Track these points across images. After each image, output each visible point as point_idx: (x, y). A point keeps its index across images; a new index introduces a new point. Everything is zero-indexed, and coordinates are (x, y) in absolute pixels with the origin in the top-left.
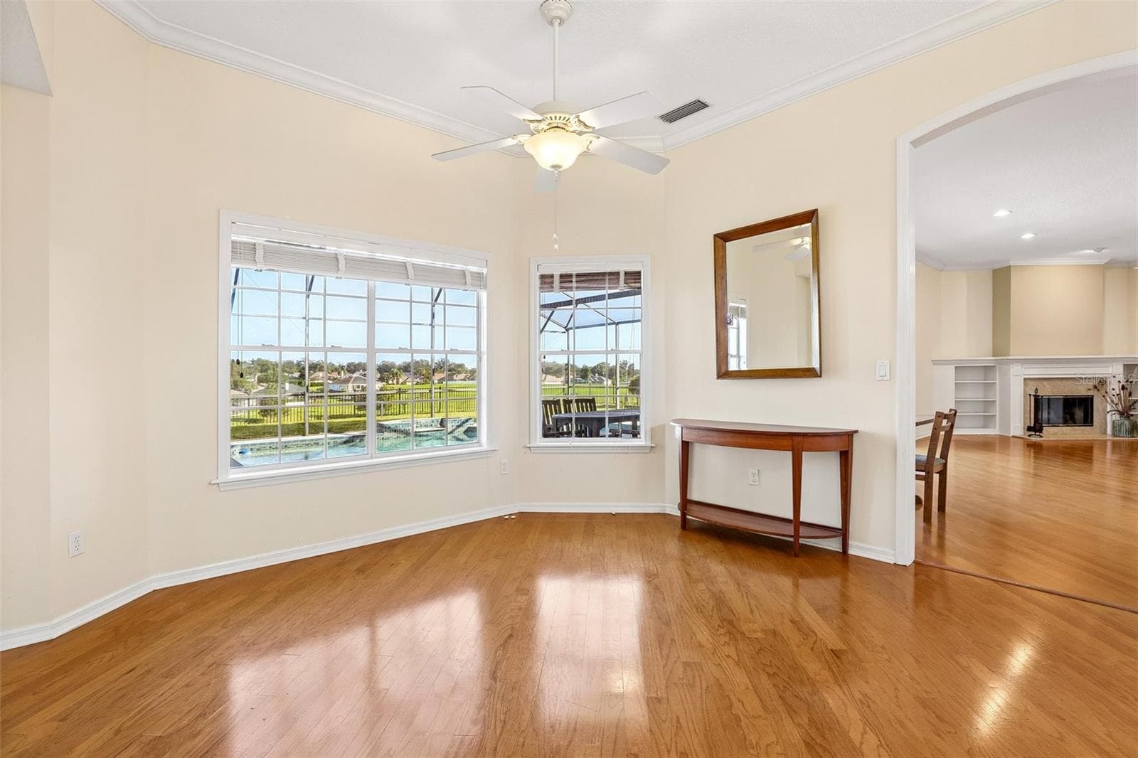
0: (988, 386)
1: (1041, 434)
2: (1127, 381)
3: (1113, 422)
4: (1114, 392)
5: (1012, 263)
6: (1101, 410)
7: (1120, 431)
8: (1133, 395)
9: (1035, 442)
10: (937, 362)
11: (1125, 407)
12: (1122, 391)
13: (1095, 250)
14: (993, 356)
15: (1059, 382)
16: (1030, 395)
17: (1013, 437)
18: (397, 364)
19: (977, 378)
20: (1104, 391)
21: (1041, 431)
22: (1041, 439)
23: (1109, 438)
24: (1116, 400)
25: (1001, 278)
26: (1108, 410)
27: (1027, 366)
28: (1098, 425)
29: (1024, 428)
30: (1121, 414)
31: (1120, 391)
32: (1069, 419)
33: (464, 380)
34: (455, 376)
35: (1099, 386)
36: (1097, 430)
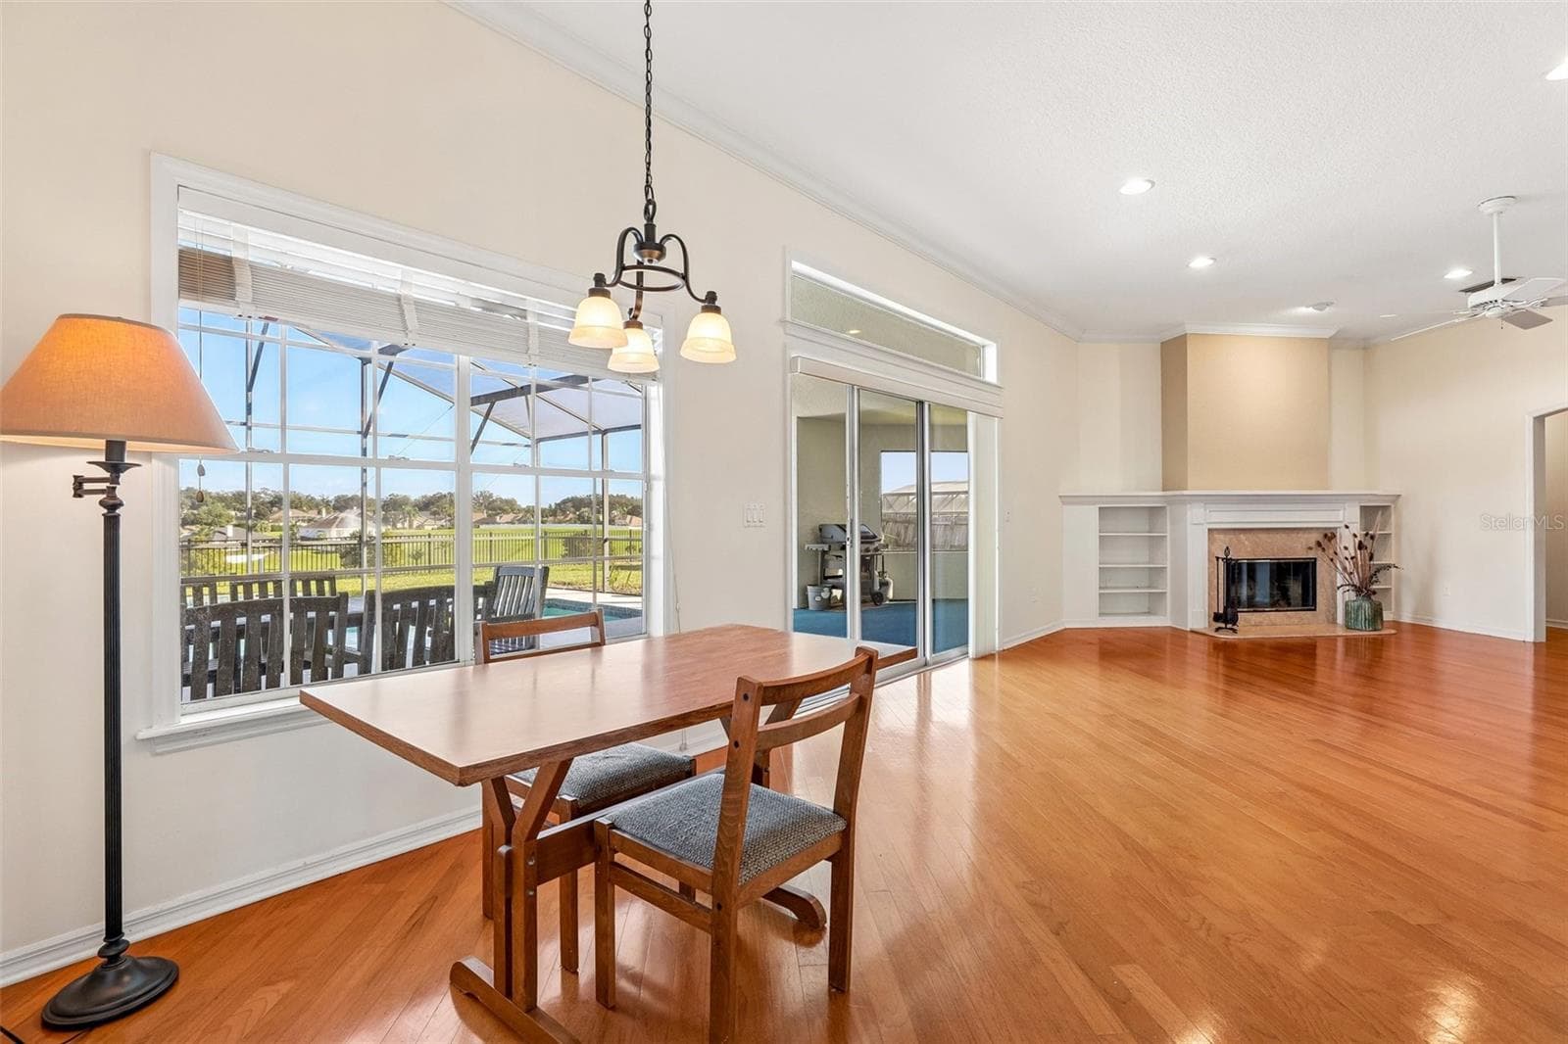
0: (1155, 542)
1: (1235, 627)
2: (1367, 534)
3: (1347, 604)
4: (1347, 554)
5: (1189, 329)
6: (1327, 583)
7: (1356, 619)
8: (1375, 557)
9: (1225, 643)
10: (1067, 500)
11: (1364, 579)
12: (1359, 552)
13: (1314, 306)
14: (1163, 490)
15: (1263, 536)
16: (1218, 558)
17: (1192, 631)
18: (413, 499)
19: (1139, 526)
20: (1331, 551)
21: (1234, 621)
22: (1236, 637)
23: (1341, 632)
24: (1349, 565)
25: (1173, 354)
26: (1339, 585)
27: (1213, 507)
28: (1324, 608)
29: (1209, 616)
30: (1358, 590)
31: (1356, 552)
32: (1281, 599)
33: (512, 523)
34: (498, 518)
35: (1325, 543)
36: (1322, 617)
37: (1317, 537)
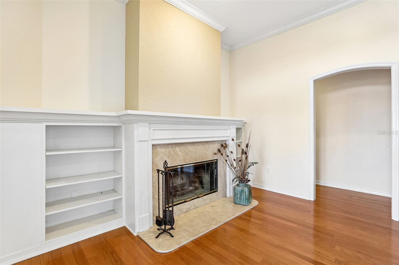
20: (225, 155)
28: (221, 189)
32: (200, 189)
35: (222, 149)
36: (221, 195)
37: (218, 146)
